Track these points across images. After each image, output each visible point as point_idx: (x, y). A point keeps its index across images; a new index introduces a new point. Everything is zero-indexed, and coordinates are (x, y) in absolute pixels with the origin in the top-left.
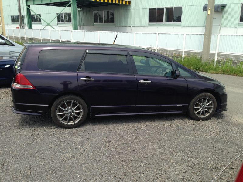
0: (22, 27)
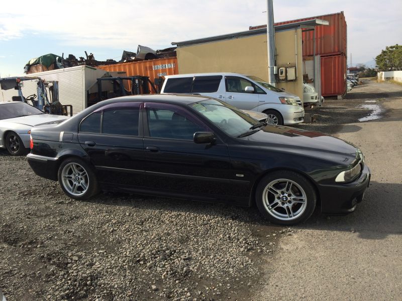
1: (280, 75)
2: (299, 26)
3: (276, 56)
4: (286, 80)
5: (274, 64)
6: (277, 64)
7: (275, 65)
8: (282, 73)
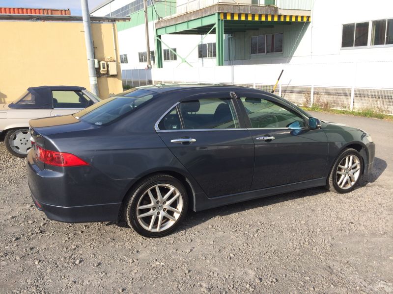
0: (150, 67)
1: (101, 69)
3: (95, 48)
4: (107, 74)
7: (95, 58)
8: (104, 68)
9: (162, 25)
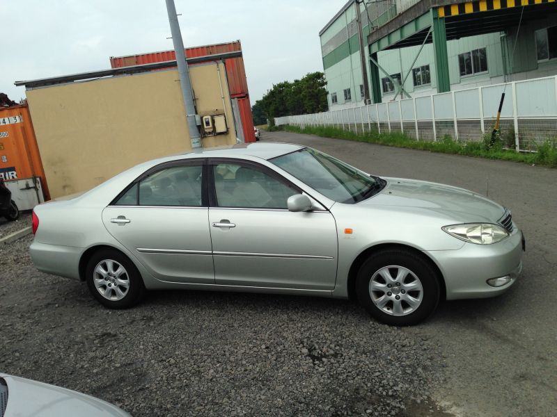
0: (367, 103)
1: (205, 127)
2: (221, 59)
3: (195, 100)
4: (214, 133)
5: (194, 112)
6: (199, 112)
7: (196, 113)
8: (208, 124)
9: (375, 38)
